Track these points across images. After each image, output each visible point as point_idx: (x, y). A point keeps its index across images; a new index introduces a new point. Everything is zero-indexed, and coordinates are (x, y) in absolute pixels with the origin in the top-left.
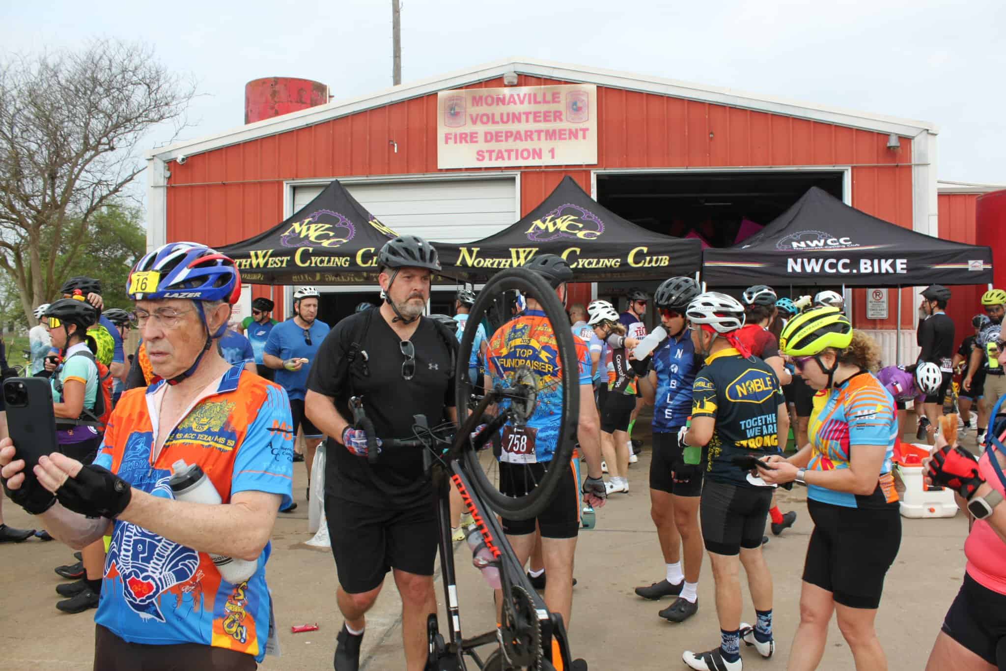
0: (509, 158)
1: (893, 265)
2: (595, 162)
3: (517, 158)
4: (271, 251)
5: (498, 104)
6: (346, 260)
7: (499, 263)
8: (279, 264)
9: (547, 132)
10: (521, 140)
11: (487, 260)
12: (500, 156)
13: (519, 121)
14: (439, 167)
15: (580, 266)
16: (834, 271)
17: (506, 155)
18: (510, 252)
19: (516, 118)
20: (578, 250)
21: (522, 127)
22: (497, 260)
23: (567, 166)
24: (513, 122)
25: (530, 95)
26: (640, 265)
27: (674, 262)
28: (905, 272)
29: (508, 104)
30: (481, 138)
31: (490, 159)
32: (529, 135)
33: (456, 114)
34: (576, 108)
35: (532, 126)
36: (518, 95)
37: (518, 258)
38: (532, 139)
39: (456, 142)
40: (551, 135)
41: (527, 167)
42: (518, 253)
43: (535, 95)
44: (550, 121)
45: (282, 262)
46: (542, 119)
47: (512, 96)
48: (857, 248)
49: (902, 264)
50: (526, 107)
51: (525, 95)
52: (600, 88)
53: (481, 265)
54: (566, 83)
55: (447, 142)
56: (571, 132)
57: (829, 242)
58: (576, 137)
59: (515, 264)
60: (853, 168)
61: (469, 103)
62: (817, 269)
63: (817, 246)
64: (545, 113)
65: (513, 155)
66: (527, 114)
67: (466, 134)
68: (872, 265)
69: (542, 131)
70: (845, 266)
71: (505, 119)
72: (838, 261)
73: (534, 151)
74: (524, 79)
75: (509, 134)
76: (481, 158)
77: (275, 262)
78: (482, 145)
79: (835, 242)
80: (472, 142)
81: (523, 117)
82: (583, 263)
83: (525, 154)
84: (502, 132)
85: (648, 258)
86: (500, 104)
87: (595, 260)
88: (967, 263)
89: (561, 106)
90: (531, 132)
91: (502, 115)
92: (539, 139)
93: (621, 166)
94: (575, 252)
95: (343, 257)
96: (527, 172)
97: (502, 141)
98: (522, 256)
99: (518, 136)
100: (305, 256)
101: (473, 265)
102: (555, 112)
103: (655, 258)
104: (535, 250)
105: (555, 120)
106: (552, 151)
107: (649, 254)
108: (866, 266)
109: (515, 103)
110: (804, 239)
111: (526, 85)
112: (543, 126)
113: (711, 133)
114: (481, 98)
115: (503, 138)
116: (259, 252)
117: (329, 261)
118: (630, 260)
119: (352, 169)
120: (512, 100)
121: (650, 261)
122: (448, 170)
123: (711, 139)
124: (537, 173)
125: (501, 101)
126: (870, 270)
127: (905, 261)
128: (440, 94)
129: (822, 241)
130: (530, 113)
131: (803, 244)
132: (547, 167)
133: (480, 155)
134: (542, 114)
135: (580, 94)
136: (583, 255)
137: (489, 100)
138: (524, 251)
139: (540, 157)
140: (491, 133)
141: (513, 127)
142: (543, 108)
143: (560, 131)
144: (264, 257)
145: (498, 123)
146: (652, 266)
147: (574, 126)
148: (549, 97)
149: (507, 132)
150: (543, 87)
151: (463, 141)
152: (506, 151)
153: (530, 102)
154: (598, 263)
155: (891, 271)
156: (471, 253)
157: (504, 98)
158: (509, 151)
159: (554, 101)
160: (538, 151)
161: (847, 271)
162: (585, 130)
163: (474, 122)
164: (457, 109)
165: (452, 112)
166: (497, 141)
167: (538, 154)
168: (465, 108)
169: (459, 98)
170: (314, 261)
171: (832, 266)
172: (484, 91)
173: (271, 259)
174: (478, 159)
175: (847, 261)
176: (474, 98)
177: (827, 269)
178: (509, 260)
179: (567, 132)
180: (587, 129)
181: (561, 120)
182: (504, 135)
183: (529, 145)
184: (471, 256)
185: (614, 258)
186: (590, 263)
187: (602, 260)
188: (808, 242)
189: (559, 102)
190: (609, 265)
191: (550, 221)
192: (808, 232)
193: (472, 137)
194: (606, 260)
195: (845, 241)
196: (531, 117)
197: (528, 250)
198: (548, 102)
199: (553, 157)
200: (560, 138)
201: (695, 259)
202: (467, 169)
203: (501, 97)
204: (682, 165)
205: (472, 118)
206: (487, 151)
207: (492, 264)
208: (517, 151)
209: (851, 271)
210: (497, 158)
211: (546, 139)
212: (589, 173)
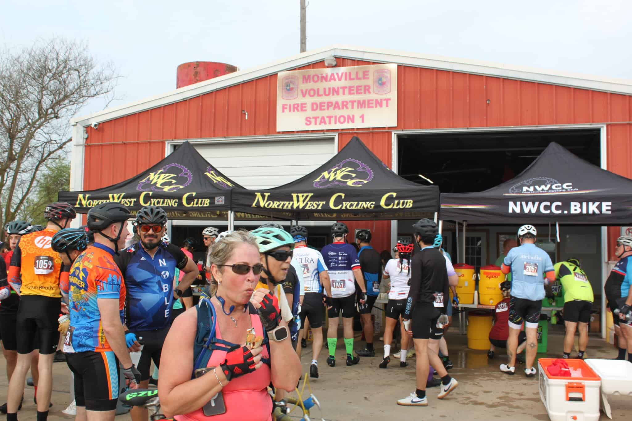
0: (330, 123)
1: (599, 207)
2: (395, 125)
3: (335, 123)
4: (123, 194)
5: (322, 81)
6: (176, 202)
7: (284, 205)
8: (129, 204)
9: (359, 102)
10: (339, 109)
11: (275, 202)
12: (323, 121)
13: (338, 93)
14: (278, 130)
15: (344, 208)
16: (548, 212)
17: (327, 120)
18: (292, 197)
19: (335, 91)
20: (343, 195)
21: (340, 98)
22: (282, 203)
23: (373, 128)
24: (333, 94)
25: (346, 73)
26: (390, 207)
27: (418, 204)
28: (610, 212)
29: (330, 81)
30: (309, 107)
31: (316, 124)
32: (345, 105)
33: (291, 89)
34: (381, 83)
35: (348, 98)
36: (337, 74)
37: (298, 201)
38: (347, 108)
39: (290, 111)
40: (362, 104)
41: (342, 130)
42: (298, 197)
43: (350, 74)
44: (361, 93)
45: (131, 202)
46: (355, 92)
47: (333, 75)
48: (577, 192)
49: (607, 206)
50: (343, 83)
51: (342, 74)
52: (399, 66)
53: (270, 206)
54: (374, 63)
55: (283, 111)
56: (377, 101)
57: (554, 187)
58: (381, 106)
59: (295, 207)
60: (607, 126)
61: (301, 80)
62: (534, 211)
63: (543, 190)
64: (358, 87)
65: (333, 120)
66: (344, 88)
67: (298, 105)
68: (581, 207)
69: (355, 101)
70: (557, 208)
71: (327, 93)
72: (551, 203)
73: (349, 117)
74: (340, 61)
75: (330, 104)
76: (308, 123)
77: (126, 203)
78: (310, 113)
79: (559, 186)
80: (302, 110)
81: (341, 91)
82: (346, 205)
83: (342, 120)
84: (325, 103)
85: (396, 202)
86: (324, 80)
87: (356, 203)
89: (370, 82)
90: (347, 102)
91: (325, 89)
92: (353, 107)
93: (415, 128)
94: (340, 196)
95: (174, 199)
96: (342, 133)
97: (324, 110)
98: (301, 199)
99: (337, 106)
100: (147, 198)
101: (264, 206)
102: (365, 86)
103: (401, 201)
104: (310, 195)
105: (365, 93)
106: (362, 117)
107: (397, 198)
108: (576, 208)
109: (335, 80)
110: (534, 184)
111: (343, 66)
112: (356, 97)
113: (489, 100)
114: (309, 76)
115: (326, 107)
116: (115, 195)
117: (163, 202)
118: (382, 203)
119: (214, 132)
120: (333, 78)
121: (398, 204)
122: (284, 132)
123: (488, 104)
124: (351, 134)
125: (324, 78)
126: (579, 211)
127: (610, 203)
128: (279, 74)
129: (549, 186)
130: (346, 87)
131: (532, 189)
132: (358, 129)
133: (308, 121)
134: (355, 89)
135: (384, 72)
136: (347, 199)
137: (316, 79)
138: (303, 196)
139: (353, 121)
140: (316, 104)
141: (333, 99)
142: (356, 83)
143: (369, 101)
144: (119, 198)
145: (321, 95)
146: (399, 209)
147: (379, 97)
148: (361, 75)
149: (328, 103)
150: (356, 67)
151: (296, 110)
152: (328, 117)
153: (346, 79)
154: (357, 205)
155: (597, 212)
156: (263, 197)
157: (327, 76)
158: (330, 117)
159: (364, 78)
160: (351, 117)
161: (560, 212)
162: (387, 100)
163: (304, 96)
164: (292, 86)
165: (288, 88)
166: (321, 109)
167: (351, 119)
168: (298, 85)
169: (293, 77)
170: (153, 202)
171: (546, 208)
172: (312, 72)
173: (123, 200)
174: (307, 124)
175: (560, 203)
176: (304, 77)
177: (542, 210)
178: (291, 203)
179: (374, 102)
180: (390, 99)
181: (369, 92)
182: (326, 105)
183: (345, 112)
184: (264, 199)
185: (370, 201)
186: (351, 205)
187: (361, 203)
188: (537, 187)
189: (368, 78)
190: (365, 207)
191: (333, 172)
193: (302, 107)
194: (364, 203)
195: (567, 186)
196: (347, 91)
197: (305, 195)
198: (360, 79)
199: (363, 121)
200: (369, 107)
201: (433, 202)
202: (298, 132)
203: (325, 75)
204: (464, 127)
205: (302, 92)
206: (314, 118)
207: (278, 206)
208: (336, 117)
209: (563, 212)
210: (321, 123)
211: (358, 108)
212: (390, 133)
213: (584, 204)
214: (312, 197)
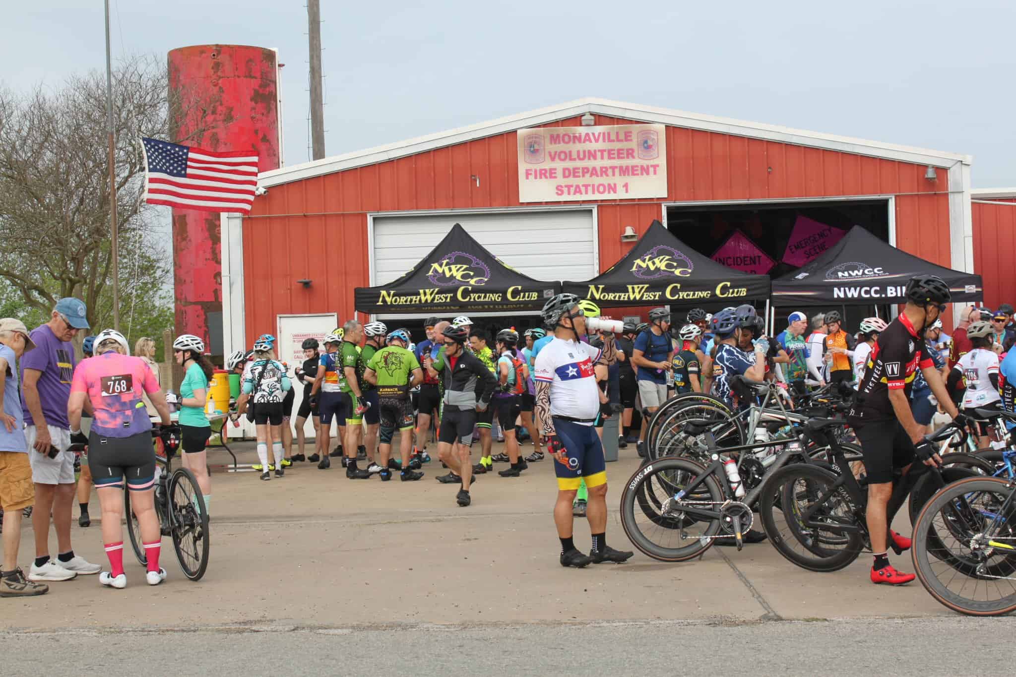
0: (586, 193)
2: (666, 196)
3: (594, 193)
4: (437, 290)
5: (574, 142)
6: (499, 296)
7: (620, 297)
8: (444, 300)
9: (621, 168)
10: (597, 176)
11: (610, 294)
12: (578, 190)
13: (595, 158)
14: (521, 201)
15: (681, 298)
16: (868, 296)
17: (583, 189)
18: (627, 288)
19: (592, 155)
20: (679, 286)
21: (598, 163)
22: (618, 295)
23: (639, 200)
24: (589, 158)
25: (604, 134)
26: (726, 295)
27: (751, 293)
29: (584, 142)
30: (559, 173)
31: (569, 193)
32: (604, 171)
33: (536, 151)
34: (647, 146)
35: (607, 163)
36: (593, 134)
37: (634, 292)
38: (607, 175)
39: (536, 178)
40: (624, 171)
41: (602, 201)
42: (633, 288)
43: (609, 134)
44: (623, 158)
45: (446, 298)
46: (616, 156)
47: (587, 135)
48: (888, 276)
50: (600, 145)
51: (599, 134)
52: (668, 127)
53: (606, 298)
54: (637, 122)
55: (527, 178)
56: (642, 168)
57: (866, 272)
58: (648, 173)
59: (632, 297)
60: (896, 197)
61: (548, 140)
62: (856, 295)
63: (857, 275)
64: (619, 150)
65: (590, 189)
66: (602, 151)
67: (545, 170)
68: (896, 291)
69: (616, 167)
70: (876, 292)
71: (582, 156)
72: (871, 289)
73: (609, 185)
74: (600, 119)
75: (586, 170)
76: (560, 192)
77: (440, 298)
78: (561, 181)
79: (871, 271)
80: (551, 177)
81: (599, 154)
82: (683, 295)
83: (601, 189)
84: (579, 169)
85: (731, 291)
86: (577, 141)
87: (692, 293)
88: (964, 287)
89: (633, 144)
90: (606, 168)
91: (578, 152)
92: (614, 174)
93: (689, 199)
94: (676, 287)
95: (497, 293)
96: (603, 205)
97: (579, 177)
98: (637, 290)
99: (594, 172)
100: (466, 293)
101: (600, 299)
102: (628, 150)
103: (736, 290)
104: (646, 286)
105: (628, 157)
106: (626, 186)
107: (731, 287)
108: (891, 291)
109: (591, 141)
110: (847, 269)
111: (599, 125)
112: (617, 162)
113: (770, 168)
114: (558, 136)
115: (581, 174)
116: (427, 291)
117: (485, 297)
118: (718, 292)
119: (435, 202)
120: (587, 138)
121: (733, 293)
122: (529, 204)
123: (769, 173)
124: (613, 206)
125: (577, 139)
126: (894, 295)
128: (519, 132)
129: (861, 271)
130: (605, 151)
131: (846, 274)
132: (621, 200)
133: (559, 190)
134: (616, 152)
135: (650, 133)
136: (682, 290)
137: (566, 139)
138: (638, 287)
139: (615, 192)
140: (569, 170)
141: (590, 164)
142: (617, 146)
143: (633, 167)
144: (431, 294)
145: (575, 159)
146: (734, 297)
147: (645, 163)
148: (622, 136)
149: (583, 169)
150: (616, 126)
151: (543, 176)
152: (583, 185)
153: (604, 141)
154: (694, 295)
156: (597, 289)
157: (580, 136)
158: (586, 186)
159: (626, 140)
160: (613, 186)
161: (878, 296)
162: (655, 167)
163: (553, 159)
164: (536, 147)
165: (532, 149)
166: (575, 176)
167: (613, 188)
168: (544, 146)
169: (537, 136)
170: (472, 297)
171: (867, 292)
172: (561, 130)
173: (437, 296)
174: (558, 194)
175: (878, 288)
176: (552, 137)
177: (863, 295)
178: (627, 294)
179: (639, 168)
180: (658, 166)
181: (633, 157)
182: (581, 171)
183: (604, 180)
184: (598, 291)
185: (706, 291)
186: (688, 295)
187: (697, 293)
188: (851, 272)
189: (631, 140)
190: (702, 296)
191: (649, 260)
192: (851, 263)
193: (551, 173)
194: (700, 293)
195: (879, 271)
196: (606, 154)
197: (641, 286)
198: (622, 141)
199: (627, 191)
200: (633, 174)
201: (765, 290)
202: (547, 203)
203: (577, 135)
204: (744, 198)
205: (550, 155)
206: (566, 186)
207: (615, 297)
208: (593, 185)
209: (881, 295)
210: (575, 192)
211: (620, 175)
212: (660, 205)
213: (899, 288)
214: (647, 288)
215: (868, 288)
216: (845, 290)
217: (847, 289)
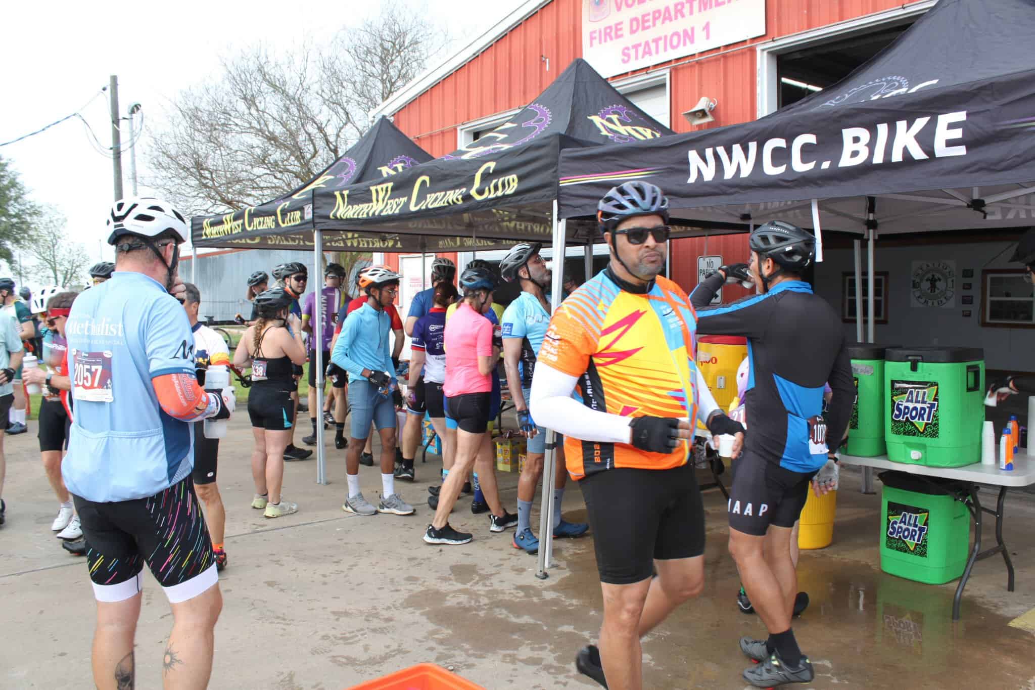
0: (657, 51)
1: (926, 139)
2: (762, 31)
6: (273, 221)
7: (361, 210)
8: (238, 229)
10: (671, 20)
11: (352, 207)
12: (647, 51)
16: (781, 169)
17: (653, 47)
18: (371, 194)
22: (360, 206)
23: (727, 46)
26: (484, 196)
28: (961, 151)
30: (626, 28)
31: (637, 57)
32: (679, 10)
33: (601, 2)
37: (378, 200)
38: (683, 15)
39: (600, 42)
40: (705, 3)
41: (678, 60)
42: (377, 192)
45: (239, 226)
49: (951, 126)
53: (346, 215)
55: (591, 45)
62: (747, 171)
65: (661, 45)
67: (611, 28)
68: (871, 144)
70: (807, 151)
72: (790, 142)
73: (685, 32)
75: (657, 15)
76: (626, 58)
80: (617, 37)
83: (675, 41)
84: (649, 14)
85: (494, 182)
87: (442, 194)
90: (682, 4)
92: (691, 13)
93: (799, 29)
94: (425, 183)
95: (271, 216)
96: (676, 67)
97: (649, 27)
98: (381, 196)
99: (667, 15)
100: (250, 219)
101: (342, 216)
103: (501, 181)
104: (390, 185)
106: (707, 27)
107: (495, 173)
108: (856, 147)
115: (651, 23)
117: (264, 223)
118: (475, 188)
119: (510, 102)
121: (496, 188)
124: (690, 65)
126: (863, 157)
127: (960, 116)
132: (701, 54)
133: (626, 55)
136: (432, 188)
138: (382, 189)
139: (692, 42)
140: (637, 19)
141: (662, 3)
145: (644, 1)
146: (498, 198)
149: (654, 13)
151: (609, 38)
152: (654, 41)
154: (442, 198)
155: (918, 154)
156: (343, 198)
158: (657, 41)
160: (690, 32)
163: (619, 8)
166: (644, 29)
167: (689, 36)
170: (255, 223)
171: (777, 157)
174: (624, 61)
175: (811, 139)
177: (768, 167)
178: (369, 206)
182: (651, 17)
183: (679, 25)
184: (343, 203)
185: (460, 187)
186: (435, 200)
187: (447, 193)
190: (451, 201)
193: (617, 31)
194: (451, 194)
197: (385, 187)
199: (708, 37)
200: (717, 4)
205: (617, 3)
206: (633, 47)
207: (354, 214)
208: (666, 37)
210: (645, 53)
211: (700, 10)
212: (752, 51)
213: (883, 129)
214: (393, 189)
215: (781, 143)
216: (716, 156)
217: (721, 150)
